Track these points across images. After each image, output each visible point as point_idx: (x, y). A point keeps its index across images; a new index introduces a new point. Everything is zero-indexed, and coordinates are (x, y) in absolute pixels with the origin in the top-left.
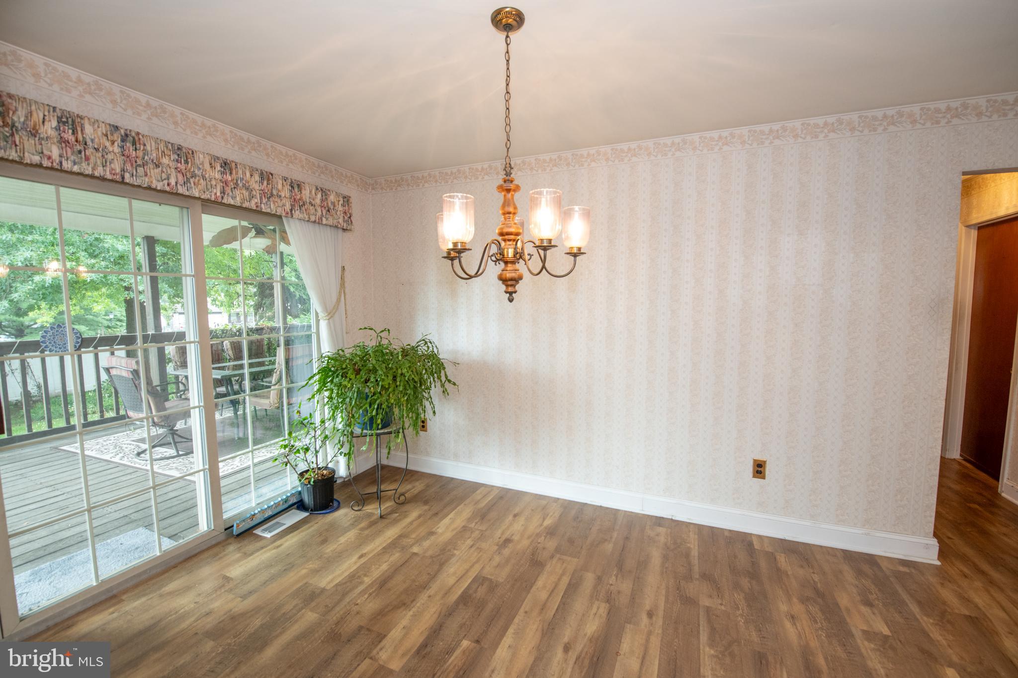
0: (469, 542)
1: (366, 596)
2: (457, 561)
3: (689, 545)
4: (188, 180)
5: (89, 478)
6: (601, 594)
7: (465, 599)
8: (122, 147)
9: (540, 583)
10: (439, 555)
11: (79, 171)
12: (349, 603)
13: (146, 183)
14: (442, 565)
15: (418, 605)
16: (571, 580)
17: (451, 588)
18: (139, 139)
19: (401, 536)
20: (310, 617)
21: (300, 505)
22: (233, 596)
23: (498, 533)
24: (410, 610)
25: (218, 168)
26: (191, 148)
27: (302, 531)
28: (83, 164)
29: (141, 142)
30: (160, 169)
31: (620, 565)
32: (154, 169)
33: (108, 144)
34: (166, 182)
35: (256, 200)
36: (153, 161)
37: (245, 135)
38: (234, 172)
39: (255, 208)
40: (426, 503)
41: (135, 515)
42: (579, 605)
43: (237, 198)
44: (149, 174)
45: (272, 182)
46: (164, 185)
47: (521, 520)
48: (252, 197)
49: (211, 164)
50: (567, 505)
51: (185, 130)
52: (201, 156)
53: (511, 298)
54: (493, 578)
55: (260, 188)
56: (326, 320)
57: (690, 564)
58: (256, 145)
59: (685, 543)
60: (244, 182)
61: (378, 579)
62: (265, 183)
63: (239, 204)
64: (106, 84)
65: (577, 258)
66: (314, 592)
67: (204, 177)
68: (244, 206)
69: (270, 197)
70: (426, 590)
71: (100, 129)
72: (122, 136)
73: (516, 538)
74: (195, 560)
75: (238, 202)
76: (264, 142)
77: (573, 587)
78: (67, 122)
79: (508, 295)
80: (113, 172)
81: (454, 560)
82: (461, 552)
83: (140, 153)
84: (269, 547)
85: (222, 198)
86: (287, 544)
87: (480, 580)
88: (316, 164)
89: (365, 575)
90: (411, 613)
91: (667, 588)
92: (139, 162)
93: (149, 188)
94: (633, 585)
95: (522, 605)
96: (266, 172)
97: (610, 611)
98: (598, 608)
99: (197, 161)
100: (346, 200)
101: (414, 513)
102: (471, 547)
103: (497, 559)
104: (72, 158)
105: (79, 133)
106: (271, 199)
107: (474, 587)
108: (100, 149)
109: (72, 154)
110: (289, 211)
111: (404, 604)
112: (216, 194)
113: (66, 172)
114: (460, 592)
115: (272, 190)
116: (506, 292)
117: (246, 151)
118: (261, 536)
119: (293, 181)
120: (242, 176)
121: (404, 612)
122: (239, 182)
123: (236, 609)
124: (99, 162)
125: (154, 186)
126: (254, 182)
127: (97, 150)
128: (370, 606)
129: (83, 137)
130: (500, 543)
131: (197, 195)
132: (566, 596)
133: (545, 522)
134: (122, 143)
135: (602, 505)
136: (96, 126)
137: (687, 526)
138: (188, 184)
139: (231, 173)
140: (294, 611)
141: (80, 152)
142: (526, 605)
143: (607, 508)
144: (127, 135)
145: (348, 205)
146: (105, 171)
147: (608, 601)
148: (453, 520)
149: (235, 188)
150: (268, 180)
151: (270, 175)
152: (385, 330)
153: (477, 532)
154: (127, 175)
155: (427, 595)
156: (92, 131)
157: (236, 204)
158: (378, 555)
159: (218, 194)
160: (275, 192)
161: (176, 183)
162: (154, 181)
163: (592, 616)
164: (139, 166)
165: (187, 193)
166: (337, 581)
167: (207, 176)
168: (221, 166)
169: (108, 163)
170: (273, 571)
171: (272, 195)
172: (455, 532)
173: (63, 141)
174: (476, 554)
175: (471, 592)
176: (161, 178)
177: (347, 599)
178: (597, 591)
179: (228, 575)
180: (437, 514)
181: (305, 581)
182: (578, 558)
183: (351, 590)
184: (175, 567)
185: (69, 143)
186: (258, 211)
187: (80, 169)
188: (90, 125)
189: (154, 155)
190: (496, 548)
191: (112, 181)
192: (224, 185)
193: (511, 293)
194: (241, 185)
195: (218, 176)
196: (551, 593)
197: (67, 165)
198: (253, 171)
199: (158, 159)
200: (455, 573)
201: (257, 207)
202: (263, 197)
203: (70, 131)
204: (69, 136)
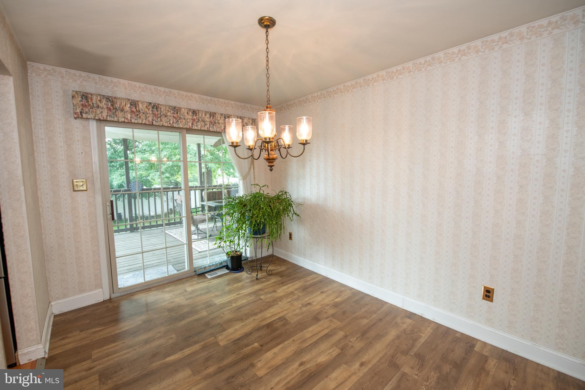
0: (289, 300)
1: (229, 311)
2: (277, 307)
3: (421, 334)
4: (178, 121)
5: (167, 244)
6: (341, 344)
7: (269, 326)
8: (152, 111)
9: (311, 329)
10: (271, 302)
11: (137, 122)
12: (221, 312)
13: (161, 124)
14: (269, 307)
15: (247, 321)
16: (329, 332)
17: (266, 319)
18: (159, 107)
19: (260, 290)
20: (204, 313)
21: (227, 267)
22: (184, 298)
23: (306, 299)
24: (242, 323)
25: (191, 114)
26: (179, 107)
27: (222, 278)
28: (139, 120)
29: (160, 108)
30: (167, 118)
31: (364, 334)
32: (164, 118)
33: (147, 110)
34: (169, 123)
35: (207, 126)
36: (164, 115)
37: (205, 97)
38: (197, 115)
39: (207, 130)
40: (281, 276)
41: (172, 260)
42: (323, 346)
43: (199, 126)
44: (162, 120)
45: (215, 117)
46: (168, 124)
47: (324, 296)
48: (205, 125)
49: (187, 113)
50: (356, 293)
51: (179, 99)
52: (184, 110)
53: (271, 169)
54: (289, 319)
55: (210, 120)
56: (242, 180)
57: (413, 346)
58: (210, 101)
59: (420, 332)
60: (202, 119)
61: (239, 305)
62: (212, 118)
63: (200, 129)
64: (149, 86)
65: (305, 146)
66: (211, 304)
67: (185, 119)
68: (202, 129)
69: (214, 124)
70: (255, 316)
71: (145, 105)
72: (152, 106)
73: (314, 303)
74: (180, 281)
75: (199, 127)
76: (213, 99)
77: (327, 336)
78: (133, 104)
79: (270, 167)
80: (149, 121)
81: (277, 306)
82: (282, 304)
83: (159, 112)
84: (207, 282)
85: (192, 127)
86: (214, 282)
87: (282, 319)
88: (240, 105)
89: (235, 303)
90: (242, 324)
91: (386, 354)
92: (159, 116)
93: (163, 126)
94: (364, 346)
95: (294, 336)
96: (213, 113)
97: (339, 354)
98: (334, 351)
99: (182, 112)
100: (253, 121)
101: (273, 280)
102: (289, 302)
103: (297, 311)
104: (135, 118)
105: (137, 108)
106: (214, 125)
107: (277, 321)
108: (145, 113)
109: (135, 116)
110: (223, 129)
111: (242, 319)
112: (189, 125)
113: (133, 123)
114: (269, 322)
115: (215, 121)
116: (269, 166)
117: (205, 104)
118: (207, 277)
119: (226, 115)
120: (201, 116)
121: (240, 323)
122: (200, 119)
123: (182, 303)
124: (144, 118)
125: (164, 125)
126: (207, 118)
127: (144, 113)
128: (228, 316)
129: (139, 109)
130: (304, 304)
131: (181, 127)
132: (320, 339)
133: (337, 299)
134: (153, 109)
135: (378, 298)
136: (143, 104)
137: (429, 323)
138: (178, 123)
139: (196, 116)
140: (200, 310)
141: (138, 115)
142: (295, 338)
143: (381, 300)
144: (154, 106)
145: (255, 123)
146: (146, 121)
147: (342, 349)
148: (289, 288)
149: (198, 122)
150: (213, 116)
151: (214, 114)
152: (265, 186)
153: (297, 296)
154: (154, 122)
155: (253, 318)
156: (142, 106)
157: (198, 129)
158: (245, 296)
159: (190, 125)
160: (216, 122)
161: (173, 123)
162: (164, 123)
163: (327, 353)
164: (159, 117)
165: (177, 126)
166: (223, 302)
167: (186, 118)
168: (192, 113)
169: (147, 118)
170: (202, 292)
171: (215, 122)
172: (285, 294)
173: (132, 112)
174: (288, 306)
175: (274, 323)
176: (167, 121)
177: (221, 311)
178: (340, 342)
179: (187, 289)
180: (283, 283)
181: (210, 299)
182: (341, 323)
183: (225, 307)
184: (172, 282)
185: (134, 112)
186: (209, 131)
187: (137, 121)
188: (141, 104)
189: (165, 112)
190: (301, 306)
191: (149, 125)
192: (193, 121)
193: (271, 166)
194: (201, 120)
195: (190, 117)
196: (313, 336)
197: (133, 121)
198: (206, 113)
199: (166, 114)
200: (273, 312)
201: (208, 129)
202: (211, 124)
203: (134, 107)
204: (134, 109)
